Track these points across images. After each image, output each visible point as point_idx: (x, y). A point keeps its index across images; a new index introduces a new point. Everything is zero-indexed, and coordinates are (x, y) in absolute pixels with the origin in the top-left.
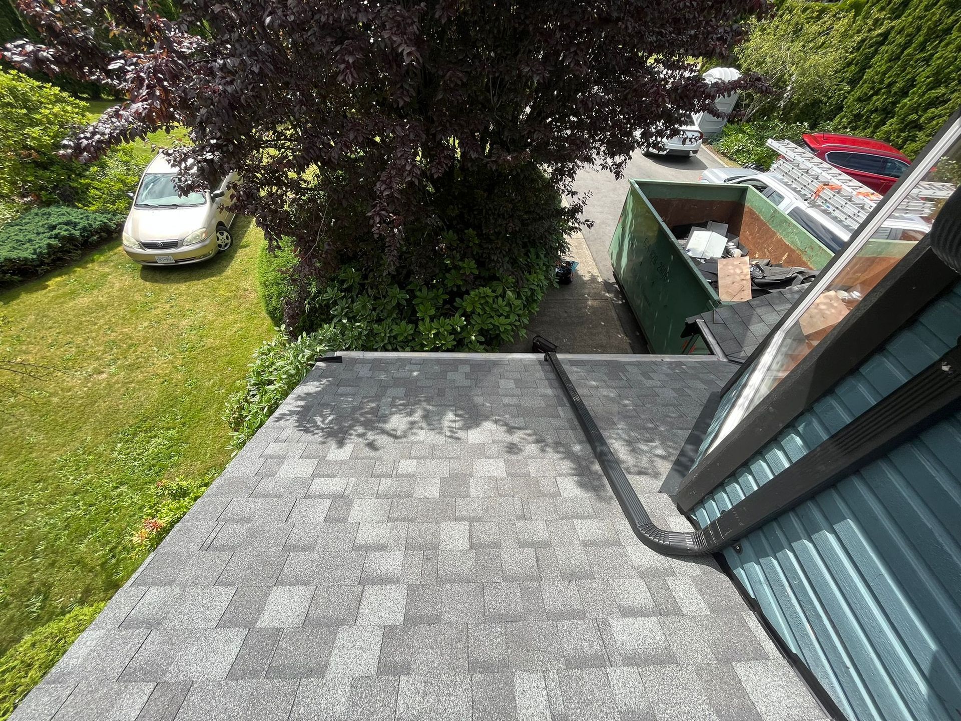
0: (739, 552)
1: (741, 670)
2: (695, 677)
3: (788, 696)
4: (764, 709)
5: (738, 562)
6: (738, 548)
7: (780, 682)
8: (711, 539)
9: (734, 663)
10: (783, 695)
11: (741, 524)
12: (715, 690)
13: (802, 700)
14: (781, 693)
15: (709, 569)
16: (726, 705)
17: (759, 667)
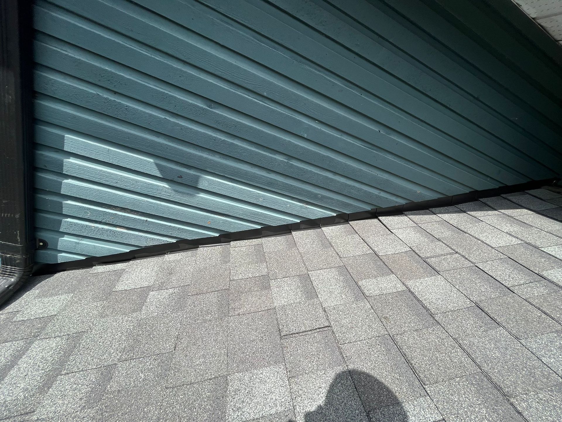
0: (45, 246)
1: (120, 287)
2: (103, 320)
3: (147, 268)
4: (147, 283)
5: (53, 253)
6: (41, 244)
7: (139, 269)
8: (15, 260)
9: (114, 290)
10: (146, 270)
11: (17, 216)
12: (121, 308)
13: (152, 263)
14: (144, 271)
15: (43, 283)
16: (133, 304)
17: (125, 276)
